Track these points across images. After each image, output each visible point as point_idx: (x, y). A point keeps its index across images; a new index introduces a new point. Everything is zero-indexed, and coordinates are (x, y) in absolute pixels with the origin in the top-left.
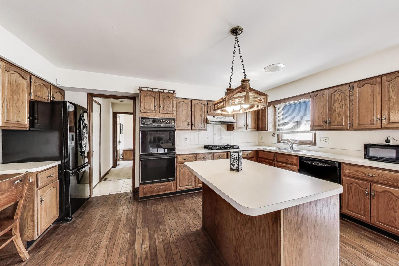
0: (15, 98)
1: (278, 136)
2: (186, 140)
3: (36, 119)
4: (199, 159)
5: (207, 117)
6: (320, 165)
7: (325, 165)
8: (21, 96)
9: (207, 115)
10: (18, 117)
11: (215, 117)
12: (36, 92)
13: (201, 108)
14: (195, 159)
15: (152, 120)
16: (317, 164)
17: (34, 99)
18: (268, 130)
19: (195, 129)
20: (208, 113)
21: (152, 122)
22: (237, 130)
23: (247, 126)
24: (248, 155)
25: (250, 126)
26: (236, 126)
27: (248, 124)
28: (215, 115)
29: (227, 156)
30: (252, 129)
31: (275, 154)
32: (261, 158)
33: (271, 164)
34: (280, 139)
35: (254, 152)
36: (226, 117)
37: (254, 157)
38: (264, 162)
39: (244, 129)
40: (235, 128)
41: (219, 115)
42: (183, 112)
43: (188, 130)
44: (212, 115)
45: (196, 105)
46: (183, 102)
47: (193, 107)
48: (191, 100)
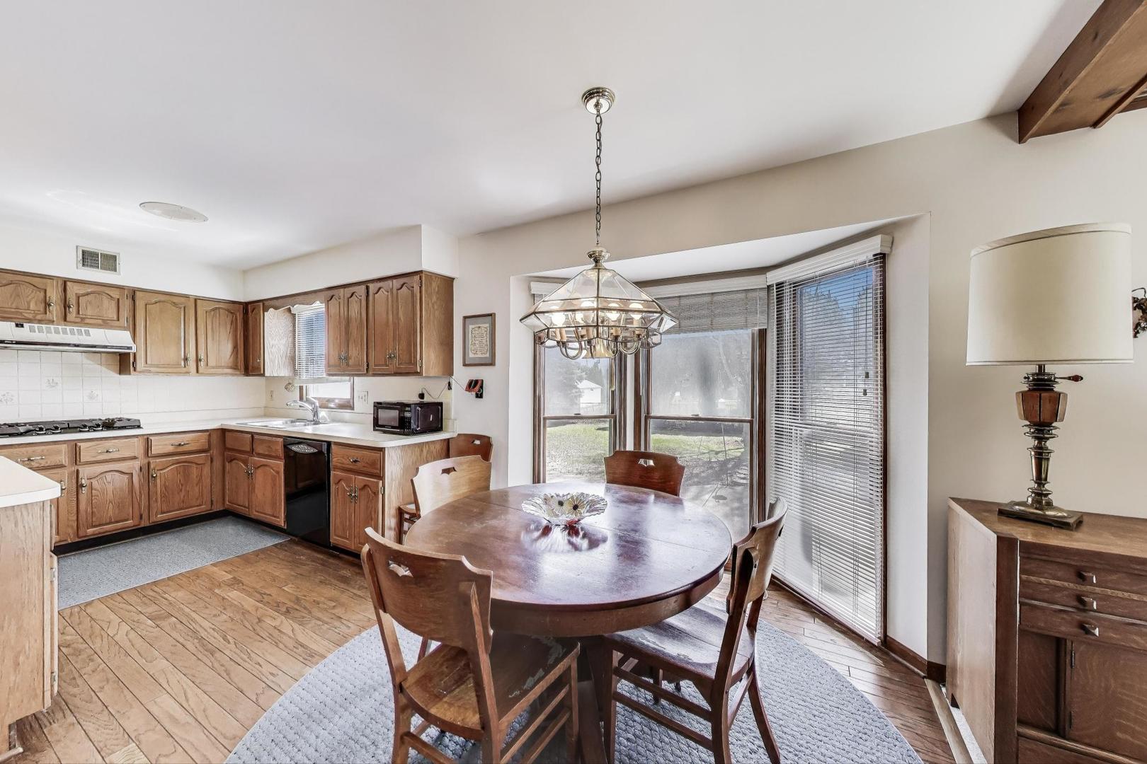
1: (301, 388)
11: (26, 325)
18: (267, 374)
22: (150, 372)
23: (198, 360)
24: (180, 445)
25: (212, 362)
26: (143, 360)
27: (202, 355)
28: (30, 321)
29: (75, 449)
30: (220, 371)
31: (252, 436)
32: (230, 450)
33: (245, 462)
34: (305, 399)
35: (210, 435)
36: (92, 331)
37: (210, 450)
38: (234, 459)
39: (185, 370)
40: (140, 364)
41: (52, 322)
44: (7, 319)
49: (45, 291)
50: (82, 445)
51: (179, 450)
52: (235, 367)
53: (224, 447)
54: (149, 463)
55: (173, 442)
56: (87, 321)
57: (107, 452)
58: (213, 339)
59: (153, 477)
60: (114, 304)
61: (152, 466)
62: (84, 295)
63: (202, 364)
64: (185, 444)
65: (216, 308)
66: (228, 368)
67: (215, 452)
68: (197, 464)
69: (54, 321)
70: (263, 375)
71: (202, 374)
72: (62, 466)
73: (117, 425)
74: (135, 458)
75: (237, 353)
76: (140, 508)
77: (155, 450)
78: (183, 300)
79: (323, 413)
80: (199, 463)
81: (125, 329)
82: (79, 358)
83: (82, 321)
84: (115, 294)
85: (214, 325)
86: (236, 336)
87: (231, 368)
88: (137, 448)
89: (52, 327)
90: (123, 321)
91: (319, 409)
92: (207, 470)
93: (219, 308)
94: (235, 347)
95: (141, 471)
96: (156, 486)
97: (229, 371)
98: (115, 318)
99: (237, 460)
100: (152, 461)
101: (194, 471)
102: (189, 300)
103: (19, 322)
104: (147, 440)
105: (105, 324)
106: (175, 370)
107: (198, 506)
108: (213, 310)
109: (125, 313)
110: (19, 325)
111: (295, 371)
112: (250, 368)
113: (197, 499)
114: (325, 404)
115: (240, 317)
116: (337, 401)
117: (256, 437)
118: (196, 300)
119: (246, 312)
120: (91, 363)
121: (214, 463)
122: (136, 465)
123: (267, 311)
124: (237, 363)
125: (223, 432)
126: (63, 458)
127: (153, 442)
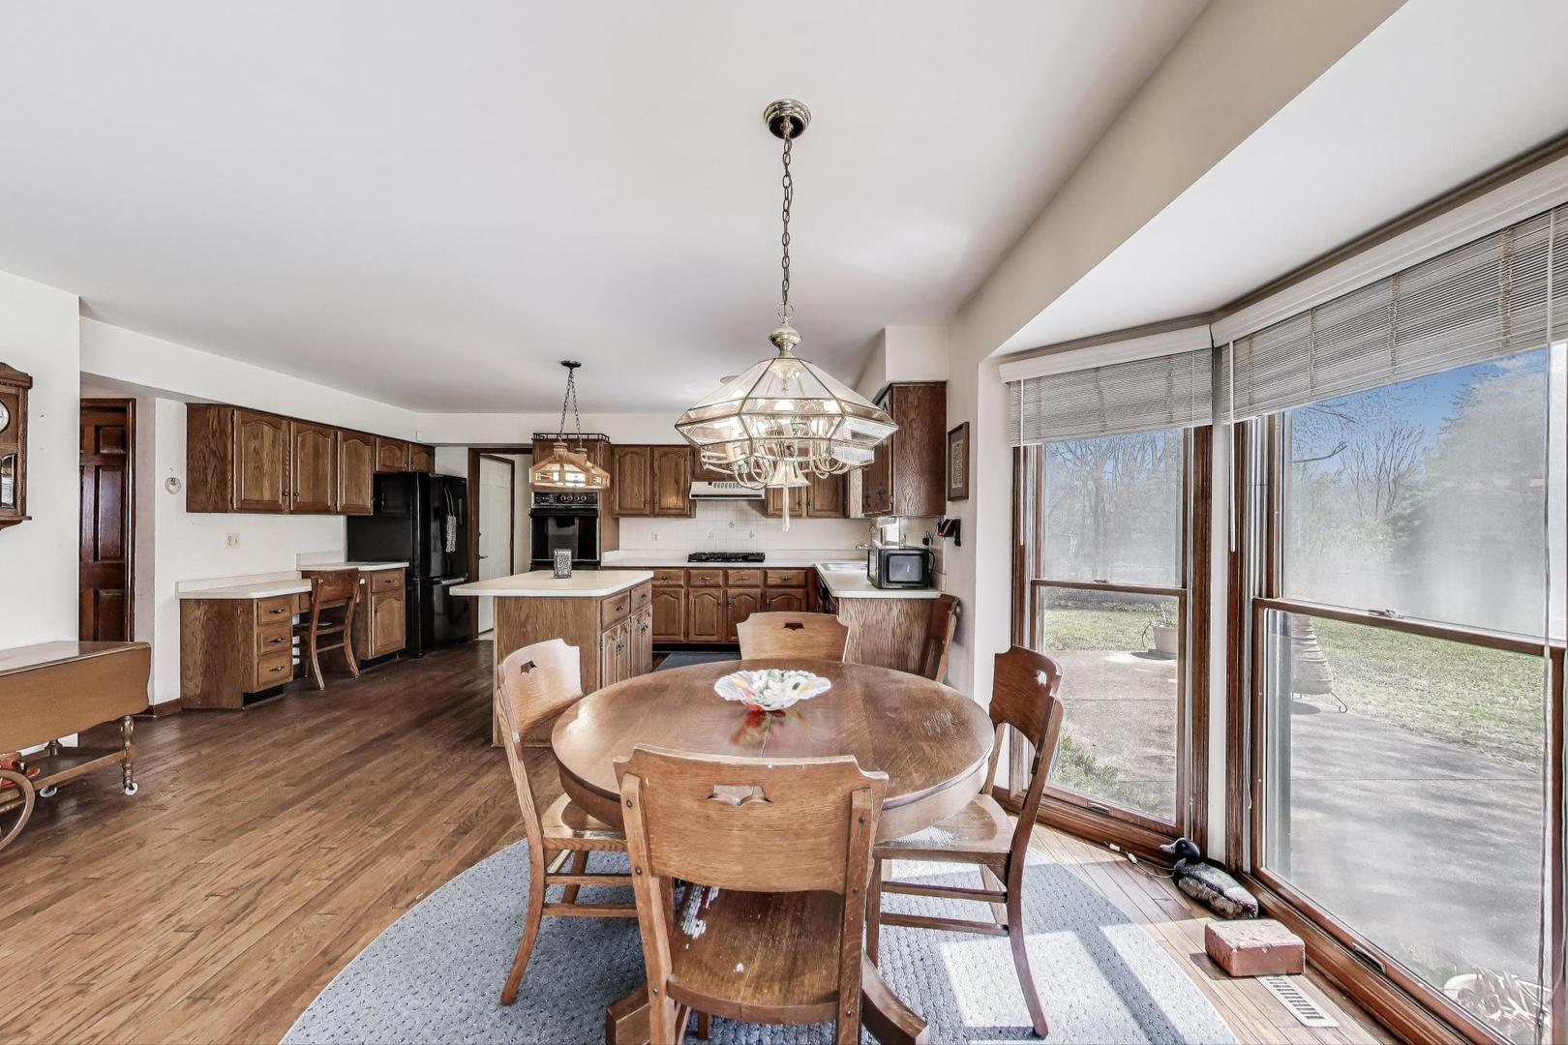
0: (355, 474)
2: (656, 539)
5: (691, 486)
8: (362, 471)
9: (693, 480)
10: (357, 499)
11: (712, 483)
12: (384, 459)
13: (677, 465)
17: (379, 470)
19: (662, 513)
20: (693, 474)
22: (779, 518)
23: (809, 504)
24: (785, 580)
25: (818, 506)
26: (773, 505)
27: (812, 499)
28: (715, 479)
29: (726, 576)
30: (822, 515)
35: (806, 573)
37: (807, 586)
39: (798, 513)
40: (771, 509)
42: (632, 475)
43: (646, 516)
44: (704, 480)
45: (664, 459)
46: (632, 453)
47: (656, 464)
48: (652, 447)
50: (730, 572)
52: (836, 510)
55: (782, 576)
57: (743, 579)
63: (811, 507)
64: (789, 579)
66: (830, 510)
67: (811, 589)
68: (796, 598)
70: (850, 517)
71: (809, 516)
72: (719, 587)
73: (752, 558)
74: (757, 586)
75: (837, 496)
77: (770, 582)
82: (744, 506)
87: (833, 511)
88: (758, 579)
89: (725, 483)
94: (836, 490)
97: (832, 514)
100: (768, 590)
101: (796, 604)
103: (710, 480)
104: (765, 570)
110: (710, 484)
112: (846, 510)
120: (748, 510)
121: (810, 601)
122: (758, 590)
124: (837, 506)
125: (815, 571)
126: (721, 581)
127: (769, 575)
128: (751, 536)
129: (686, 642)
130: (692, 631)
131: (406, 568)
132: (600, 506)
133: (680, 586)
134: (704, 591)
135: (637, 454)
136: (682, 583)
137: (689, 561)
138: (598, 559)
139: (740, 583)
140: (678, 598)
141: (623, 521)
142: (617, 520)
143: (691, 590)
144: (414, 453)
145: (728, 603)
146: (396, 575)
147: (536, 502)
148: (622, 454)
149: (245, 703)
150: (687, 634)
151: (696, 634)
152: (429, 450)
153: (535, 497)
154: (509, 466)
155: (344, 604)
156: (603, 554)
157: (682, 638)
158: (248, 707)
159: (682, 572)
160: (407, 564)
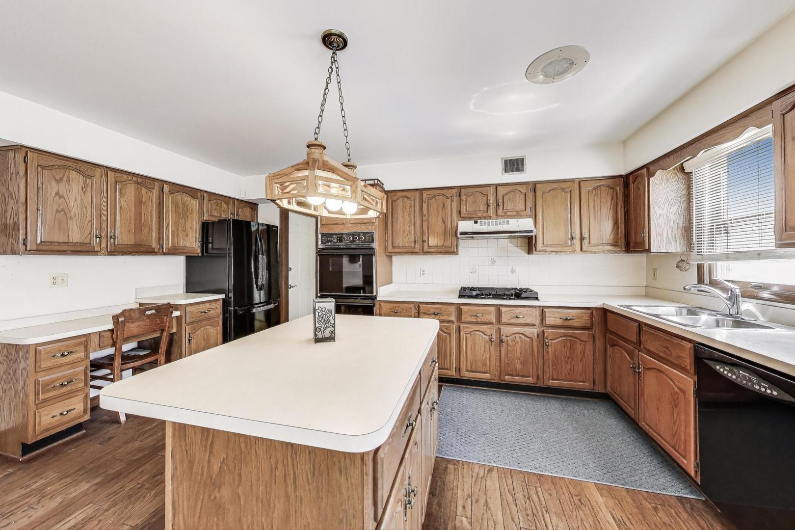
0: (182, 221)
1: (700, 268)
2: (423, 274)
3: (210, 243)
4: (425, 313)
5: (457, 224)
6: (757, 387)
7: (775, 393)
8: (189, 218)
9: (460, 219)
10: (185, 242)
11: (479, 221)
12: (211, 210)
13: (444, 206)
14: (417, 314)
15: (338, 237)
16: (744, 382)
17: (207, 219)
18: (653, 250)
19: (429, 250)
20: (460, 214)
21: (337, 240)
22: (546, 251)
23: (582, 239)
24: (566, 319)
25: (594, 241)
26: (541, 242)
27: (586, 235)
28: (480, 218)
29: (499, 314)
30: (601, 248)
31: (639, 325)
32: (612, 333)
33: (631, 354)
34: (707, 280)
35: (592, 313)
36: (511, 221)
37: (592, 328)
38: (617, 345)
39: (570, 249)
40: (539, 245)
41: (490, 217)
42: (403, 217)
43: (416, 253)
44: (470, 219)
45: (433, 201)
46: (404, 197)
47: (425, 206)
48: (421, 191)
49: (487, 195)
50: (503, 309)
51: (566, 324)
52: (615, 244)
53: (606, 329)
54: (543, 332)
55: (562, 315)
56: (508, 214)
57: (517, 317)
58: (595, 218)
59: (546, 345)
60: (523, 197)
61: (546, 335)
62: (506, 194)
63: (586, 242)
64: (571, 319)
65: (597, 187)
66: (608, 244)
67: (597, 331)
68: (581, 340)
69: (491, 217)
70: (648, 251)
71: (585, 251)
72: (491, 323)
73: (524, 295)
74: (534, 325)
75: (618, 228)
76: (537, 370)
77: (549, 321)
78: (569, 184)
79: (747, 306)
80: (582, 339)
81: (530, 217)
82: (505, 242)
83: (506, 216)
84: (523, 189)
85: (596, 202)
86: (617, 212)
87: (612, 245)
88: (533, 317)
89: (490, 220)
90: (528, 212)
91: (741, 299)
92: (589, 347)
93: (600, 186)
94: (616, 223)
95: (538, 337)
96: (548, 352)
97: (610, 248)
98: (524, 209)
99: (620, 347)
100: (546, 330)
101: (579, 347)
102: (574, 183)
103: (475, 219)
104: (542, 310)
105: (518, 215)
106: (563, 249)
107: (581, 382)
108: (595, 189)
109: (530, 204)
110: (476, 222)
111: (689, 244)
112: (632, 244)
113: (581, 375)
114: (752, 292)
115: (620, 190)
116: (775, 289)
117: (645, 328)
118: (580, 182)
119: (626, 186)
120: (513, 246)
121: (597, 342)
122: (535, 331)
123: (653, 175)
124: (618, 239)
125: (605, 312)
126: (492, 317)
127: (547, 315)
128: (513, 271)
129: (457, 377)
130: (463, 367)
131: (223, 299)
132: (375, 245)
133: (452, 322)
134: (475, 327)
135: (408, 198)
136: (453, 318)
137: (460, 296)
138: (375, 294)
139: (515, 321)
140: (449, 334)
141: (395, 258)
142: (390, 257)
143: (462, 325)
144: (238, 208)
145: (501, 341)
146: (213, 306)
147: (322, 243)
148: (395, 199)
149: (24, 453)
150: (458, 370)
151: (468, 371)
152: (253, 206)
153: (322, 237)
154: (314, 220)
155: (158, 335)
156: (379, 288)
157: (454, 373)
158: (25, 457)
159: (453, 309)
160: (223, 296)
